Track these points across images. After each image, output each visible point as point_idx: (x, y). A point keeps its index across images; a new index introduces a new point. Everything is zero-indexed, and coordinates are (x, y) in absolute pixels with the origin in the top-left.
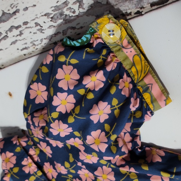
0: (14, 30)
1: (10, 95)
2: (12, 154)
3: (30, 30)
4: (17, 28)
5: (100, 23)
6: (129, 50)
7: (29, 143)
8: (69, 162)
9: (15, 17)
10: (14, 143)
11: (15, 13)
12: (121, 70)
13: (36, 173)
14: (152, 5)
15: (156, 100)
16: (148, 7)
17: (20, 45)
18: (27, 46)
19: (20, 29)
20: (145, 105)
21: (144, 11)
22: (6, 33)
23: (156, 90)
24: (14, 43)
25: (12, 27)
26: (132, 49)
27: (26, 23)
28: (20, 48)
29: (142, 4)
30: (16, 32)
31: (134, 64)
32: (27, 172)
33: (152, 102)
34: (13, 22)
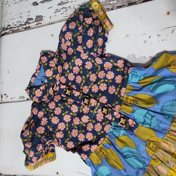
0: (64, 9)
1: (52, 35)
2: (46, 58)
3: (71, 10)
4: (65, 8)
5: (93, 2)
6: (101, 12)
7: (54, 55)
8: (71, 62)
9: (66, 4)
10: (49, 53)
11: (66, 3)
12: (97, 18)
13: (54, 67)
14: (117, 7)
15: (107, 27)
16: (115, 7)
17: (65, 15)
18: (67, 16)
19: (67, 9)
20: (104, 29)
21: (114, 8)
22: (60, 9)
23: (107, 23)
24: (62, 14)
25: (64, 8)
26: (102, 12)
27: (70, 7)
28: (64, 16)
29: (114, 6)
30: (64, 10)
31: (102, 17)
32: (51, 66)
33: (106, 27)
34: (64, 6)
